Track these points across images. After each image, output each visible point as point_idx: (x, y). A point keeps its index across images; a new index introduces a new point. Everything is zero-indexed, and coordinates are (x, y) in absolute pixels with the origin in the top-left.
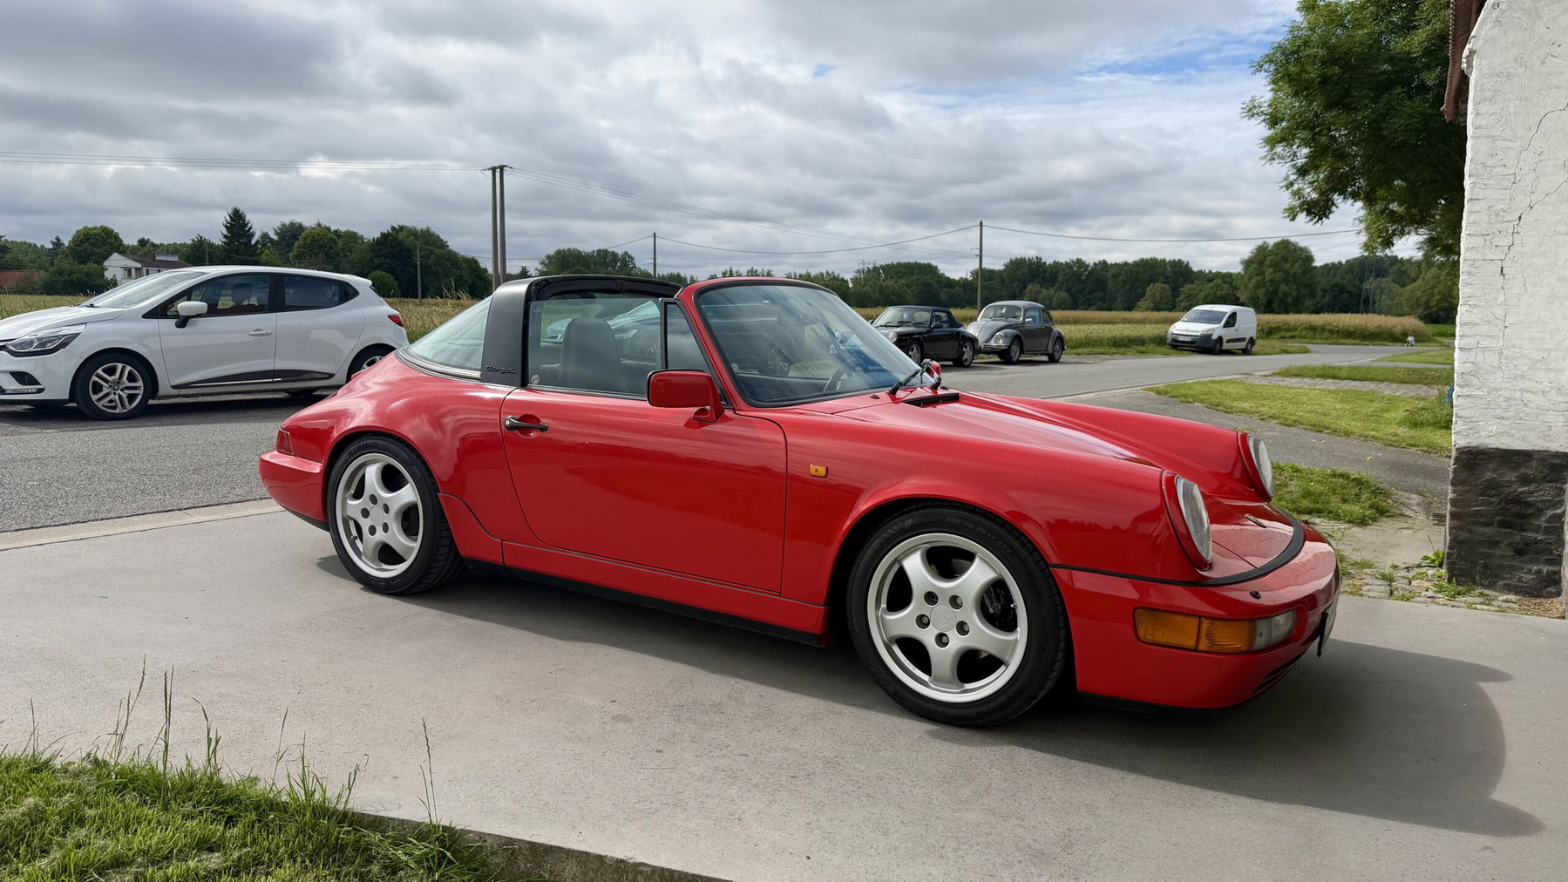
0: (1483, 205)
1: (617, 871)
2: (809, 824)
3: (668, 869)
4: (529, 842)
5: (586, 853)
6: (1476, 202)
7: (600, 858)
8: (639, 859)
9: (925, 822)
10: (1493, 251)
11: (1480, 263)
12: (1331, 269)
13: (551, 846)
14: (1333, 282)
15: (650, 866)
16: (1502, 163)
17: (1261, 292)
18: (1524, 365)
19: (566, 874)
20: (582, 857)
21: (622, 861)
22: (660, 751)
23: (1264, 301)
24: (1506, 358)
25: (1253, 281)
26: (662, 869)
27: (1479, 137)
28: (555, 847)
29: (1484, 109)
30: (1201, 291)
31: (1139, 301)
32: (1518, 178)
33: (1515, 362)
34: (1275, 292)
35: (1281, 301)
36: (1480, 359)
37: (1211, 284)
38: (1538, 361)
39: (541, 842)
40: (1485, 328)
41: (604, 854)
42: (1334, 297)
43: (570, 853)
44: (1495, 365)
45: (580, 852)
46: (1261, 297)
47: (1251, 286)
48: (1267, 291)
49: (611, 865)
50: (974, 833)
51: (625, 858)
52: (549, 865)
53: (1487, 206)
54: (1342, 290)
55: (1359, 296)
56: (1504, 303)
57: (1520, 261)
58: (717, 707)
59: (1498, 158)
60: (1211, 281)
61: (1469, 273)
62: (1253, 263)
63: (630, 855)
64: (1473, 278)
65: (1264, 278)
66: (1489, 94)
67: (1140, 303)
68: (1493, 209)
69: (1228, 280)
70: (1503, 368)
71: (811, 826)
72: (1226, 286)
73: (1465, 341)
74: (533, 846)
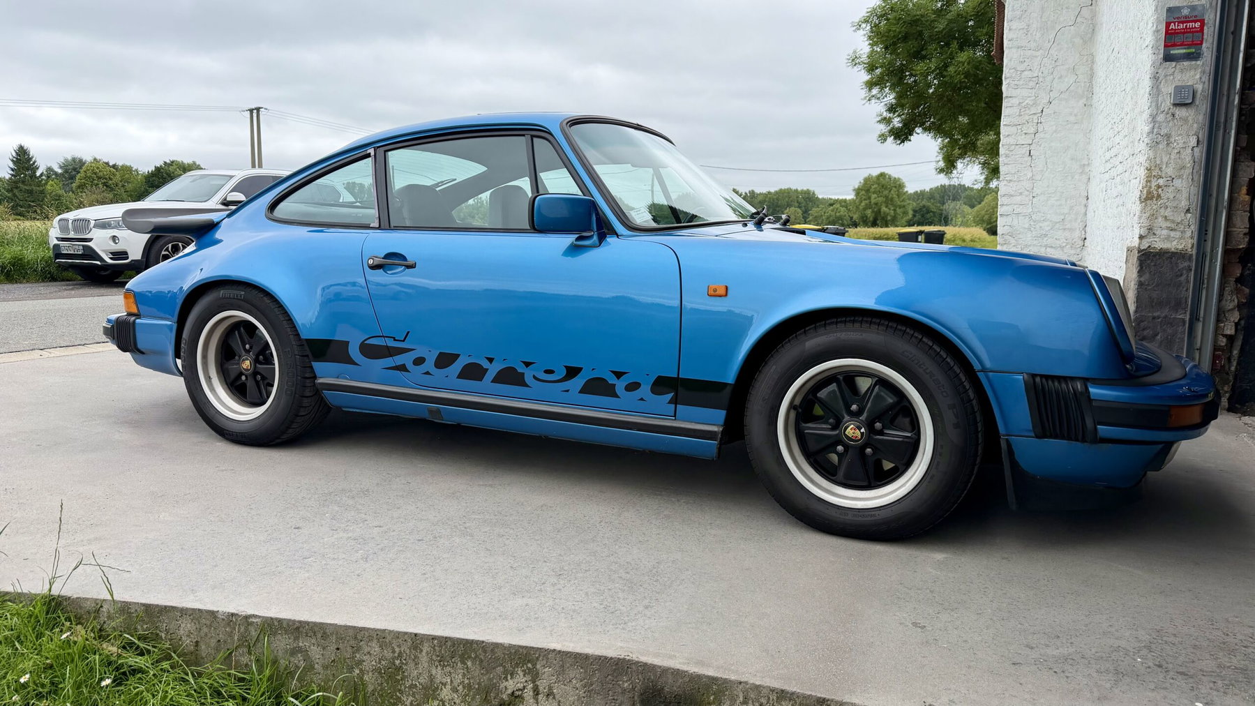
0: (1015, 101)
1: (229, 624)
2: (424, 574)
3: (276, 619)
4: (144, 605)
5: (199, 610)
6: (1011, 99)
7: (213, 614)
8: (250, 612)
9: (532, 566)
10: (1023, 137)
11: (1013, 147)
12: (920, 195)
13: (166, 607)
14: (921, 205)
15: (260, 617)
16: (1028, 68)
17: (869, 212)
18: (1048, 226)
19: (182, 632)
20: (195, 615)
21: (233, 615)
22: (298, 528)
23: (871, 219)
24: (1035, 222)
25: (863, 204)
26: (272, 618)
27: (1011, 48)
28: (169, 607)
29: (1015, 25)
30: (825, 213)
32: (1041, 79)
33: (1041, 224)
34: (879, 211)
35: (883, 218)
36: (1015, 222)
37: (832, 207)
38: (1057, 223)
39: (156, 603)
40: (1018, 199)
41: (215, 609)
42: (923, 216)
43: (184, 612)
44: (1026, 227)
45: (193, 609)
46: (869, 216)
47: (861, 208)
48: (873, 212)
49: (223, 619)
50: (574, 571)
51: (237, 612)
52: (165, 625)
53: (1018, 102)
54: (928, 211)
55: (941, 214)
56: (1032, 178)
57: (1043, 146)
58: (365, 492)
59: (1026, 64)
60: (831, 205)
61: (1007, 156)
62: (862, 190)
63: (242, 609)
64: (1009, 159)
65: (870, 202)
66: (1018, 13)
68: (1023, 105)
69: (843, 204)
70: (1032, 229)
71: (427, 576)
72: (842, 209)
73: (1005, 207)
74: (148, 608)
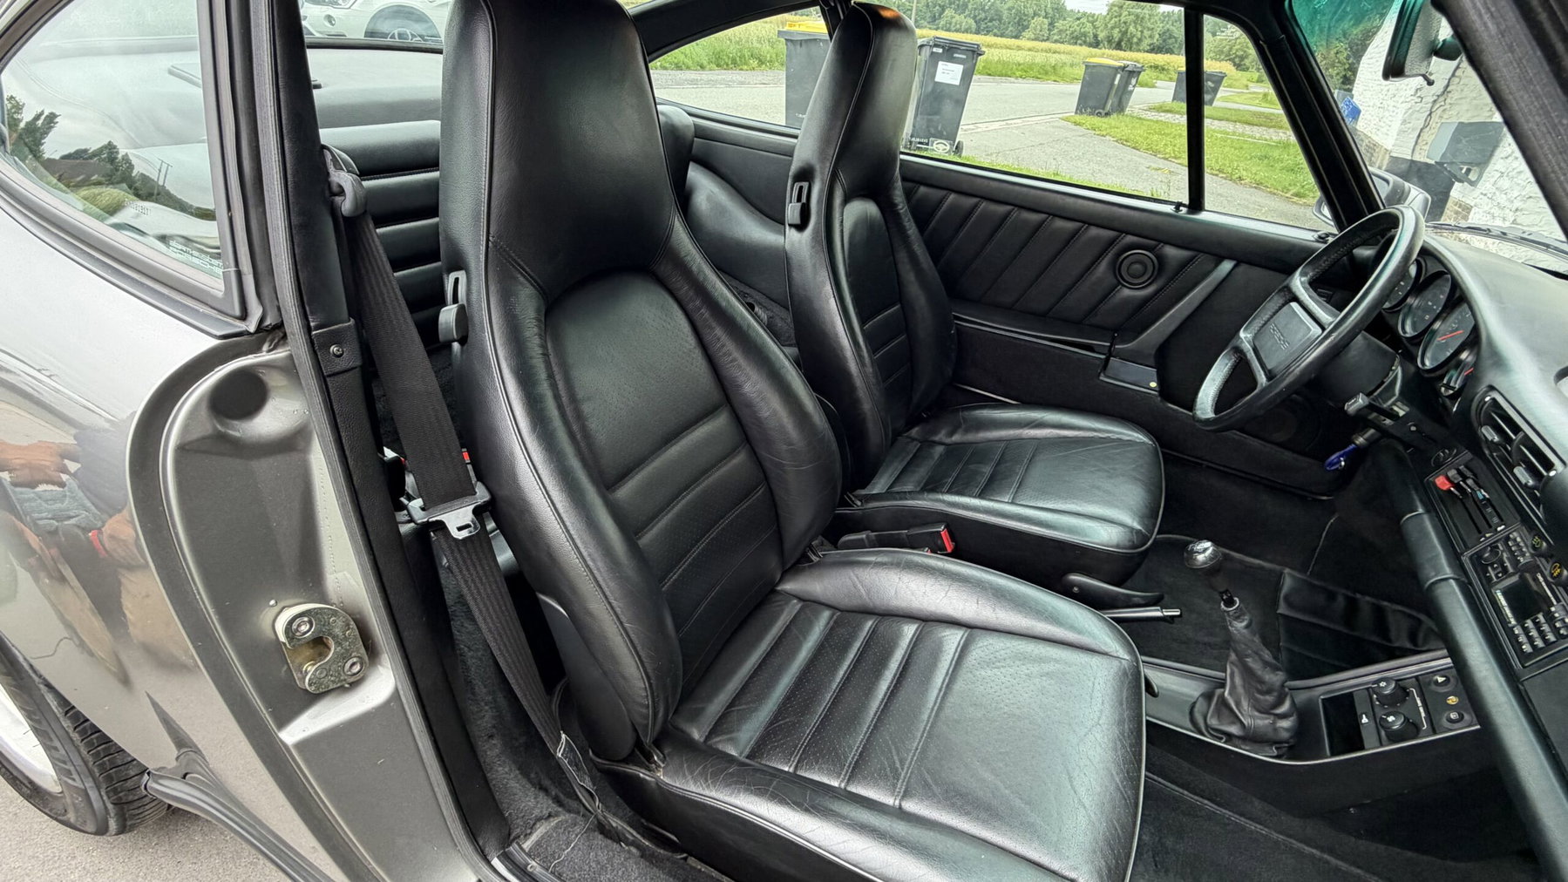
31: (1024, 31)
35: (1129, 40)
62: (1115, 6)
67: (1023, 34)
72: (1089, 24)
